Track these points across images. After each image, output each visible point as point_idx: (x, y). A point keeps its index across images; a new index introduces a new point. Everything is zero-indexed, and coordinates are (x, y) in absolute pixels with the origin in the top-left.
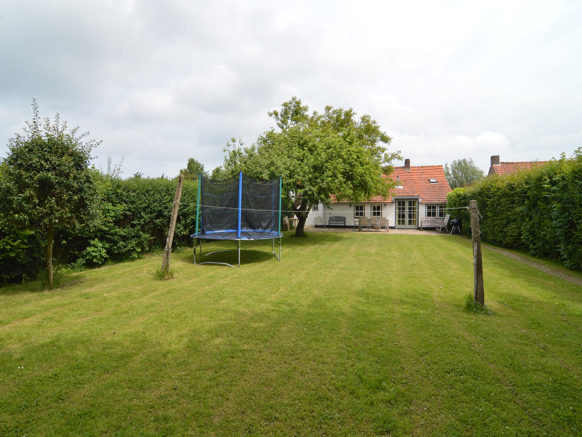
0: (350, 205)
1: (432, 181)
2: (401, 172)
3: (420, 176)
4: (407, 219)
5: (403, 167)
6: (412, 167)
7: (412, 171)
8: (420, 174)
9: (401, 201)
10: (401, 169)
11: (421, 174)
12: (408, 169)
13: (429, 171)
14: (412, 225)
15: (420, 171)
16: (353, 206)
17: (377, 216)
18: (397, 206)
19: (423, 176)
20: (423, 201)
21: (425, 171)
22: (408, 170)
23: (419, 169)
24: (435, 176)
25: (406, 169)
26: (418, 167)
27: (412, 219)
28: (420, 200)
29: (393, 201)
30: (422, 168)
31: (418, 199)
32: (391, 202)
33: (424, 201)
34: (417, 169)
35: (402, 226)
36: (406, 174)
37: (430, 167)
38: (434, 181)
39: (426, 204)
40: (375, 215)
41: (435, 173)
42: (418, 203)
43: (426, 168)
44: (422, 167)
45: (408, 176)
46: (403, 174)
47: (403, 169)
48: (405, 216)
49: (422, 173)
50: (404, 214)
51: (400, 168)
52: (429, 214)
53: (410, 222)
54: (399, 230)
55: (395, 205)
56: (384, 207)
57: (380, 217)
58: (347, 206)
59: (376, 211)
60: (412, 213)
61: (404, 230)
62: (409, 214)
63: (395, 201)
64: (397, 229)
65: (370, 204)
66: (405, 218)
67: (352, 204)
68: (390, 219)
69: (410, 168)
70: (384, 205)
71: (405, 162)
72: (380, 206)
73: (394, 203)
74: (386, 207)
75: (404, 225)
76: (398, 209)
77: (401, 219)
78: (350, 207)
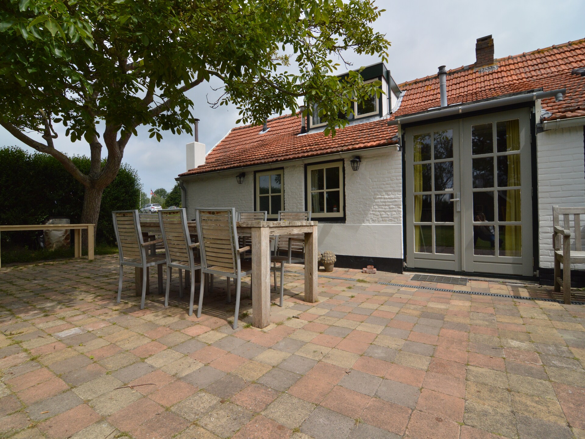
0: (243, 175)
2: (463, 79)
4: (465, 222)
5: (471, 67)
6: (502, 59)
7: (502, 69)
9: (432, 131)
10: (463, 73)
12: (486, 67)
13: (569, 54)
14: (497, 257)
15: (529, 63)
16: (250, 180)
17: (330, 210)
18: (414, 161)
21: (550, 59)
22: (486, 70)
23: (527, 58)
25: (481, 68)
27: (496, 223)
29: (394, 138)
31: (533, 104)
32: (382, 142)
34: (518, 60)
35: (436, 258)
36: (479, 80)
40: (322, 210)
42: (535, 131)
45: (487, 83)
46: (470, 83)
47: (471, 72)
48: (457, 209)
51: (463, 70)
54: (424, 279)
55: (400, 153)
56: (355, 169)
57: (340, 215)
58: (233, 182)
59: (325, 190)
60: (496, 189)
61: (455, 282)
62: (475, 194)
63: (403, 136)
64: (413, 274)
65: (300, 163)
66: (456, 218)
67: (246, 170)
68: (379, 222)
69: (495, 63)
70: (353, 162)
71: (475, 47)
72: (337, 169)
73: (396, 143)
74: (363, 166)
75: (452, 252)
76: (418, 174)
77: (434, 223)
78: (240, 183)
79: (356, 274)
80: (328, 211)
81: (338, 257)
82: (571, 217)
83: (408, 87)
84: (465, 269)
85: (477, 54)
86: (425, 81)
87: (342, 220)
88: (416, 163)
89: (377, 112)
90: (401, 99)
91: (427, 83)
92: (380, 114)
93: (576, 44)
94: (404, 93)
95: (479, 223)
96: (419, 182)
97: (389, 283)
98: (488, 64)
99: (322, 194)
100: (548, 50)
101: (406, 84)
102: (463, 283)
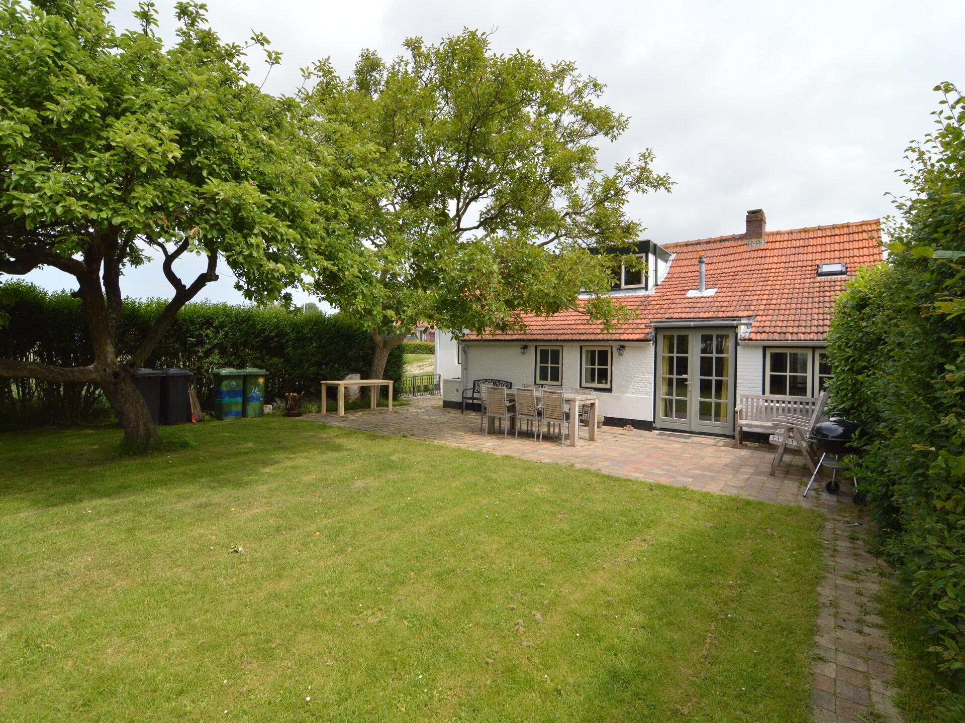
0: (525, 347)
1: (826, 269)
2: (731, 250)
3: (792, 258)
4: (694, 398)
5: (741, 237)
6: (772, 234)
7: (770, 246)
8: (793, 251)
9: (676, 334)
10: (733, 243)
11: (797, 250)
12: (754, 240)
13: (828, 240)
14: (713, 422)
15: (794, 243)
16: (532, 351)
17: (599, 382)
18: (663, 353)
19: (801, 257)
20: (753, 336)
21: (811, 242)
22: (754, 244)
23: (794, 236)
24: (847, 253)
25: (749, 241)
26: (791, 233)
27: (713, 400)
28: (743, 331)
29: (649, 337)
30: (803, 235)
31: (736, 327)
32: (641, 336)
33: (759, 337)
34: (786, 237)
35: (675, 421)
36: (745, 255)
37: (834, 227)
38: (838, 268)
39: (765, 348)
40: (593, 380)
41: (847, 246)
42: (737, 344)
43: (820, 234)
44: (805, 231)
45: (751, 262)
46: (736, 257)
47: (740, 243)
48: (689, 389)
49: (801, 250)
50: (686, 380)
51: (734, 238)
52: (777, 386)
53: (705, 411)
54: (665, 435)
55: (654, 347)
56: (621, 355)
57: (608, 386)
58: (516, 351)
59: (597, 367)
60: (714, 378)
61: (684, 437)
62: (701, 380)
63: (656, 335)
64: (658, 432)
65: (578, 344)
66: (688, 395)
67: (529, 344)
68: (637, 394)
69: (763, 236)
70: (619, 349)
71: (745, 219)
72: (607, 351)
73: (650, 341)
74: (627, 353)
75: (685, 418)
76: (665, 363)
77: (675, 397)
78: (524, 353)
79: (619, 430)
80: (598, 383)
81: (605, 418)
82: (750, 400)
83: (678, 250)
84: (693, 429)
85: (747, 226)
86: (697, 244)
87: (610, 390)
88: (664, 355)
89: (643, 285)
90: (669, 264)
91: (698, 248)
92: (646, 288)
93: (839, 228)
94: (673, 256)
95: (703, 399)
96: (666, 368)
97: (641, 436)
98: (757, 238)
99: (593, 370)
100: (814, 230)
101: (677, 245)
102: (689, 438)
